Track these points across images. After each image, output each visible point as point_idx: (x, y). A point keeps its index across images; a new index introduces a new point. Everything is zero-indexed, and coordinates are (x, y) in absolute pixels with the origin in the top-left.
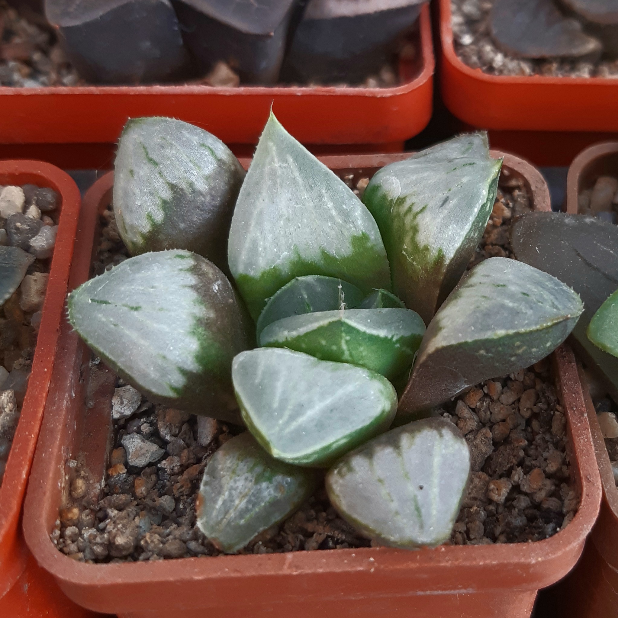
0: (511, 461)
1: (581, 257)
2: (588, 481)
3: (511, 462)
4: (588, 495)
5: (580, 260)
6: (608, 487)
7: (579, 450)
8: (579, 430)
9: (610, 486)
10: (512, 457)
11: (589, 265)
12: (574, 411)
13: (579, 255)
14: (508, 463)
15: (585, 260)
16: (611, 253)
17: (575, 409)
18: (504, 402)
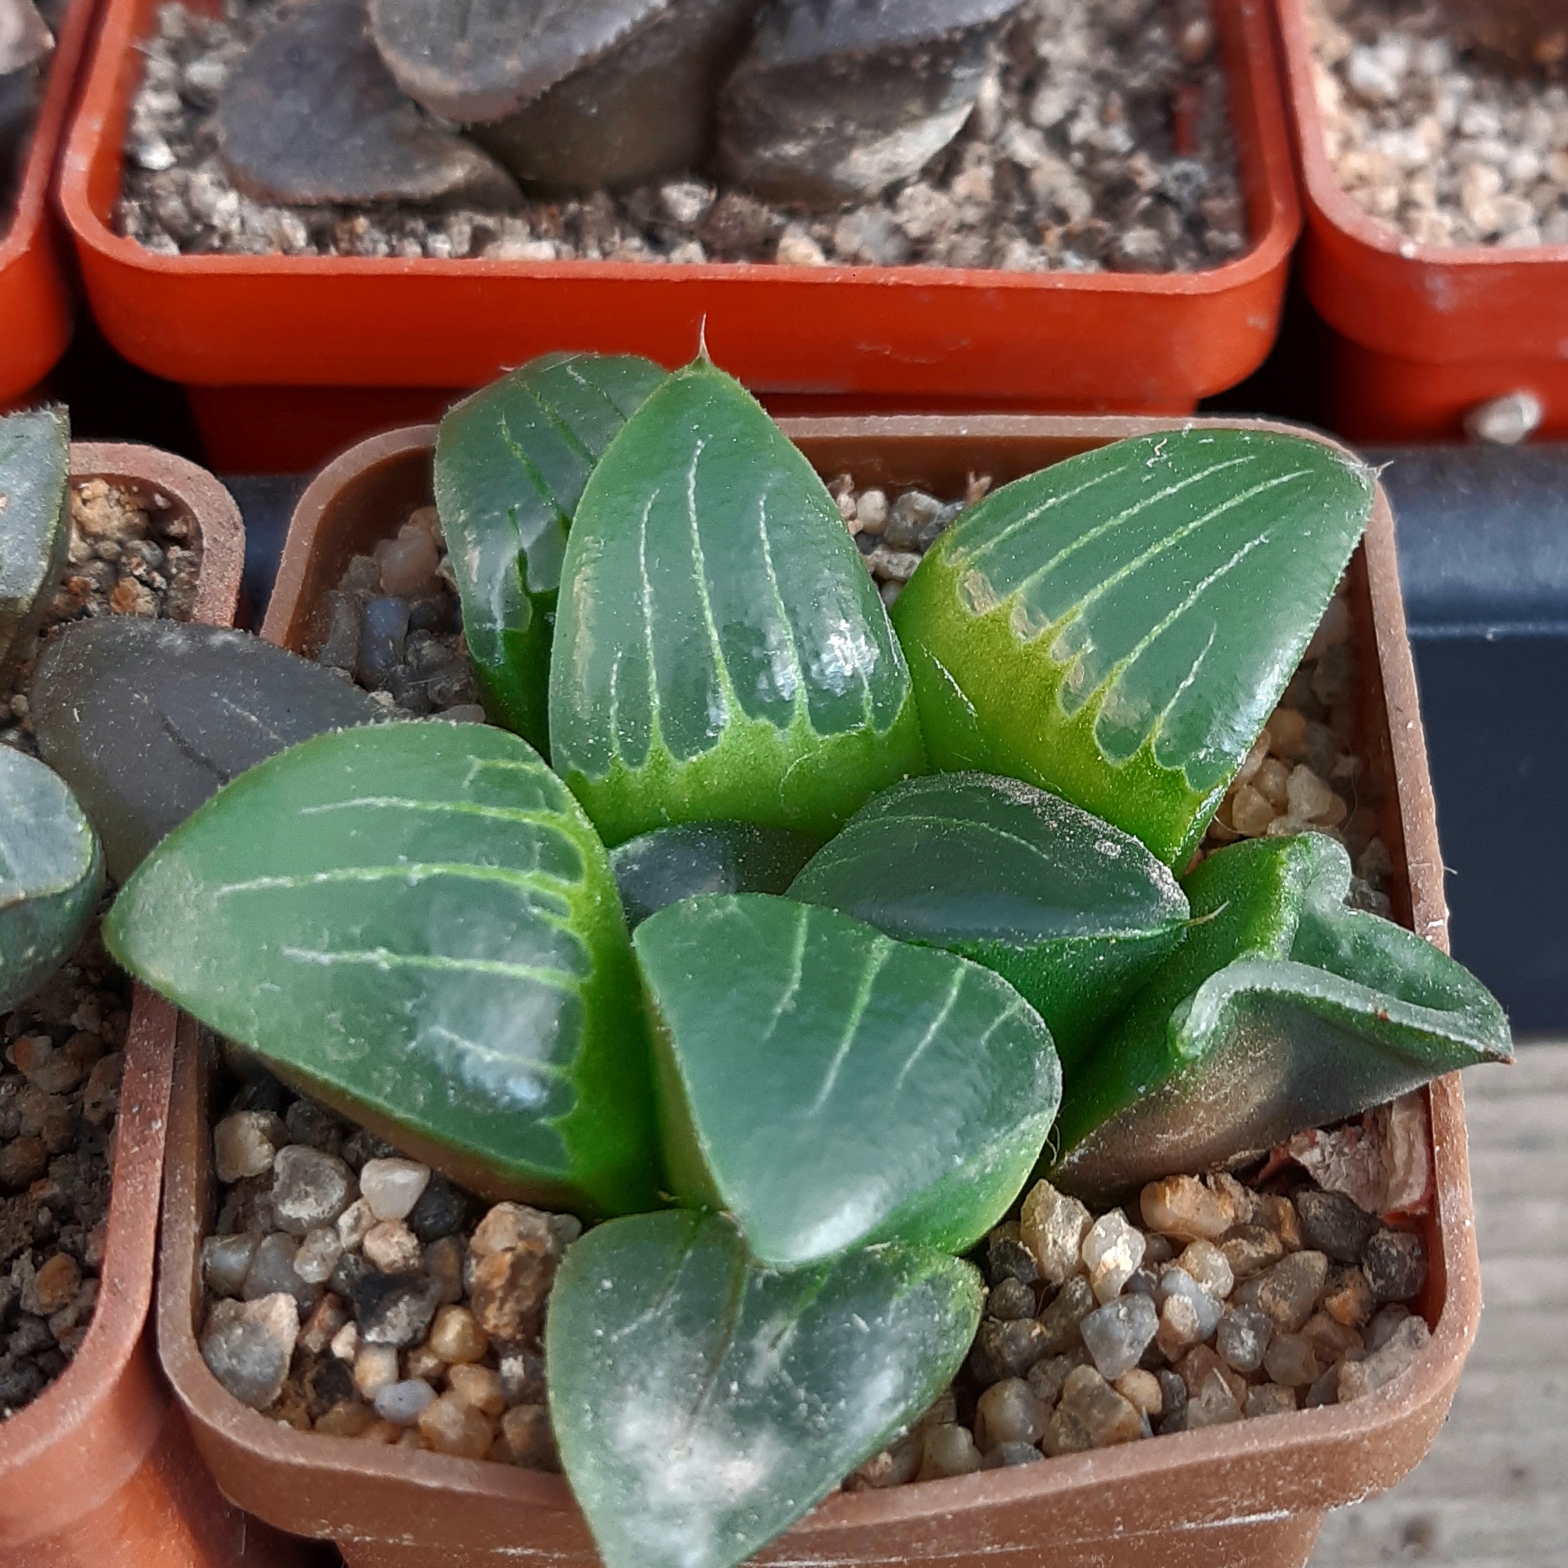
0: (18, 1235)
1: (173, 734)
2: (114, 1290)
3: (20, 1239)
4: (102, 1327)
5: (170, 739)
6: (170, 1303)
7: (117, 1213)
8: (131, 1163)
9: (175, 1303)
10: (21, 1225)
11: (188, 752)
12: (134, 1116)
13: (168, 727)
14: (13, 1242)
15: (180, 741)
16: (251, 723)
17: (135, 1110)
18: (45, 1088)
